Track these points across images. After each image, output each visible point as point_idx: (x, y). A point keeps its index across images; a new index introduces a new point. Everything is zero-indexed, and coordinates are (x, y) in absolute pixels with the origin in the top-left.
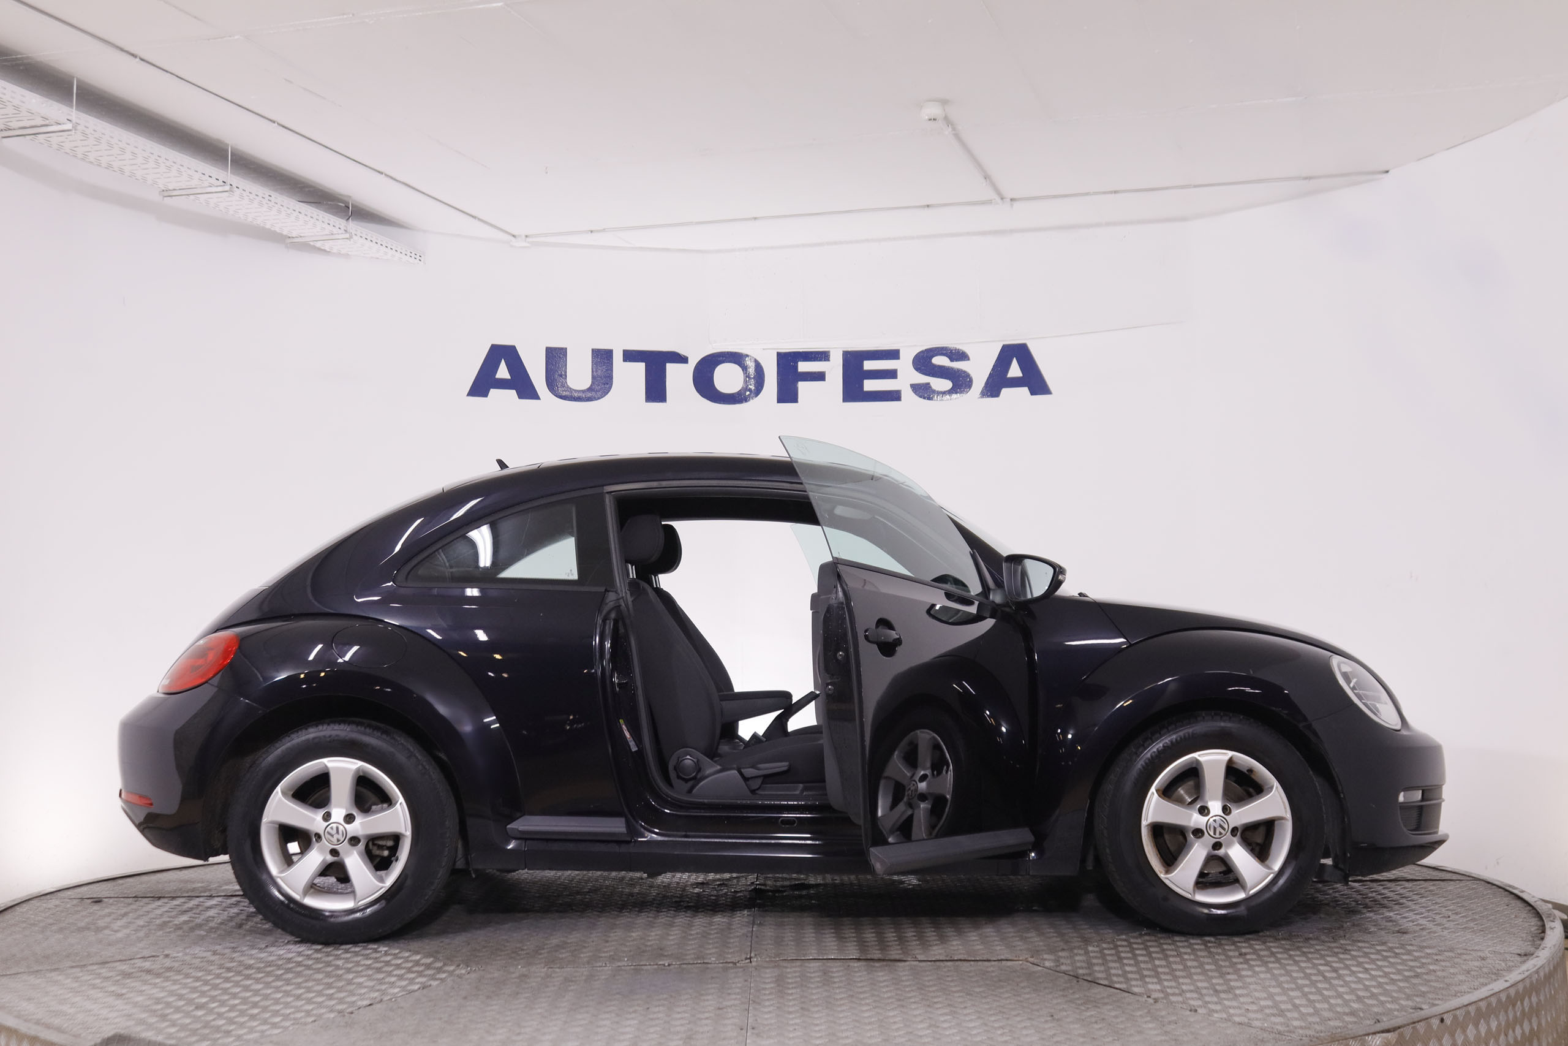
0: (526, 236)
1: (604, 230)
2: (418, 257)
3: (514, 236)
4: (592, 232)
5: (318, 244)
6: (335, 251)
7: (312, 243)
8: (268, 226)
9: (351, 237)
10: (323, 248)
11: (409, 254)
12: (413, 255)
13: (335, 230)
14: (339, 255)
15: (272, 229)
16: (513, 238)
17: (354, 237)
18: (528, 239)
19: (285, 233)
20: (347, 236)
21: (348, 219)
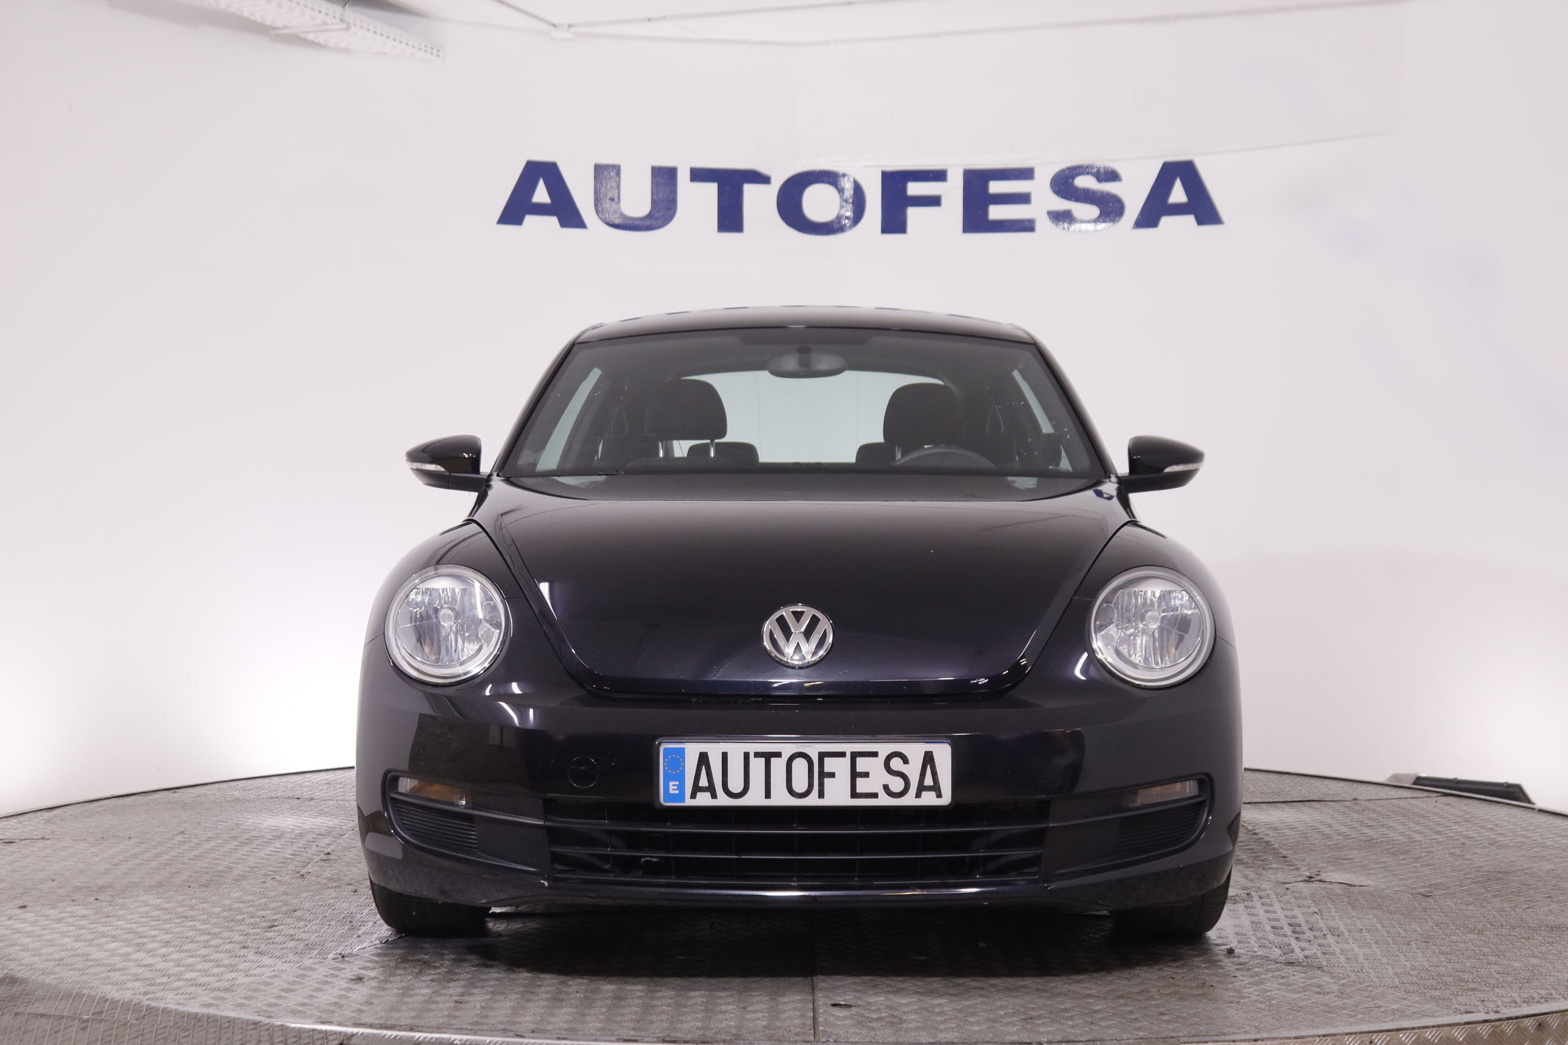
0: (570, 26)
1: (664, 18)
2: (435, 52)
3: (554, 25)
4: (649, 20)
5: (311, 37)
6: (331, 44)
7: (303, 36)
8: (246, 14)
9: (348, 28)
10: (316, 41)
11: (423, 47)
12: (429, 49)
13: (328, 20)
14: (337, 49)
15: (252, 18)
16: (553, 29)
17: (353, 28)
18: (572, 30)
19: (268, 22)
20: (344, 26)
21: (345, 5)
